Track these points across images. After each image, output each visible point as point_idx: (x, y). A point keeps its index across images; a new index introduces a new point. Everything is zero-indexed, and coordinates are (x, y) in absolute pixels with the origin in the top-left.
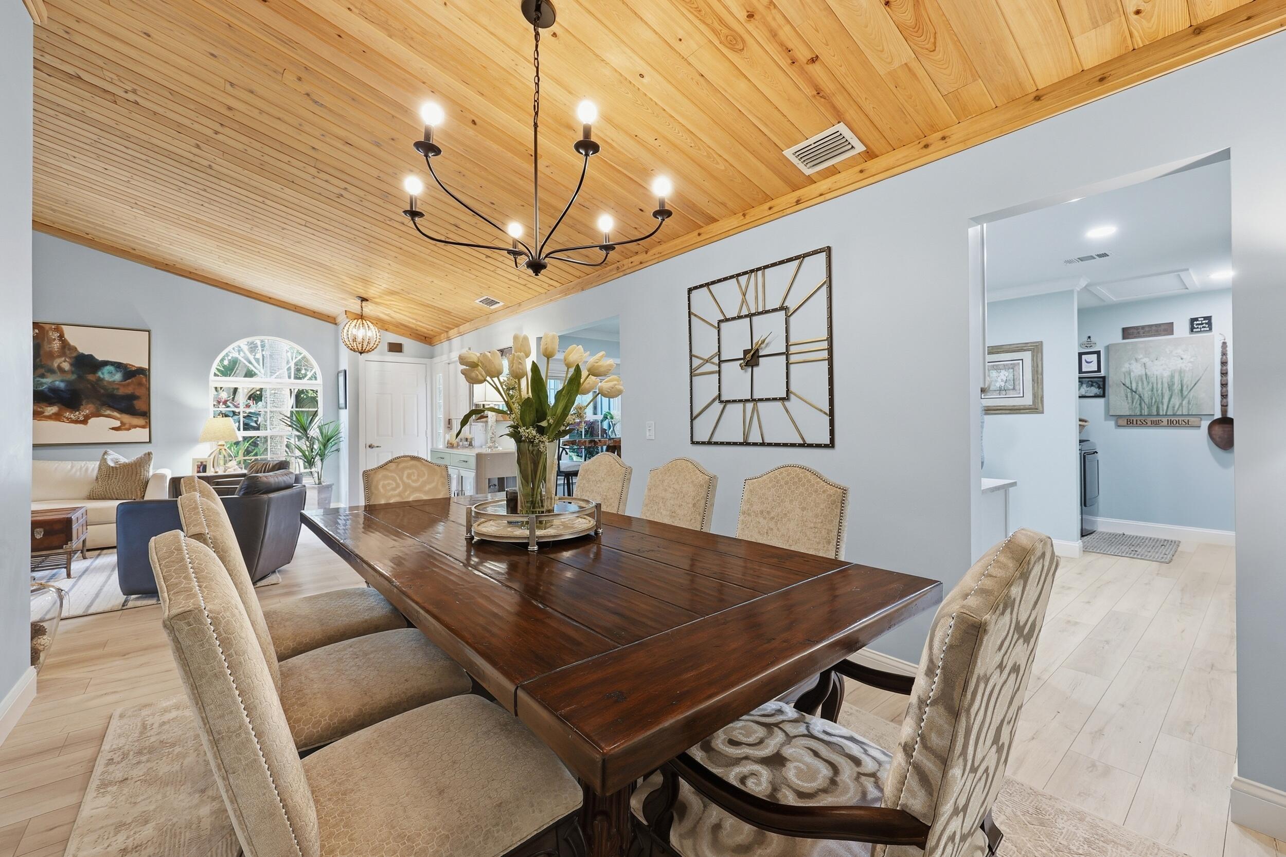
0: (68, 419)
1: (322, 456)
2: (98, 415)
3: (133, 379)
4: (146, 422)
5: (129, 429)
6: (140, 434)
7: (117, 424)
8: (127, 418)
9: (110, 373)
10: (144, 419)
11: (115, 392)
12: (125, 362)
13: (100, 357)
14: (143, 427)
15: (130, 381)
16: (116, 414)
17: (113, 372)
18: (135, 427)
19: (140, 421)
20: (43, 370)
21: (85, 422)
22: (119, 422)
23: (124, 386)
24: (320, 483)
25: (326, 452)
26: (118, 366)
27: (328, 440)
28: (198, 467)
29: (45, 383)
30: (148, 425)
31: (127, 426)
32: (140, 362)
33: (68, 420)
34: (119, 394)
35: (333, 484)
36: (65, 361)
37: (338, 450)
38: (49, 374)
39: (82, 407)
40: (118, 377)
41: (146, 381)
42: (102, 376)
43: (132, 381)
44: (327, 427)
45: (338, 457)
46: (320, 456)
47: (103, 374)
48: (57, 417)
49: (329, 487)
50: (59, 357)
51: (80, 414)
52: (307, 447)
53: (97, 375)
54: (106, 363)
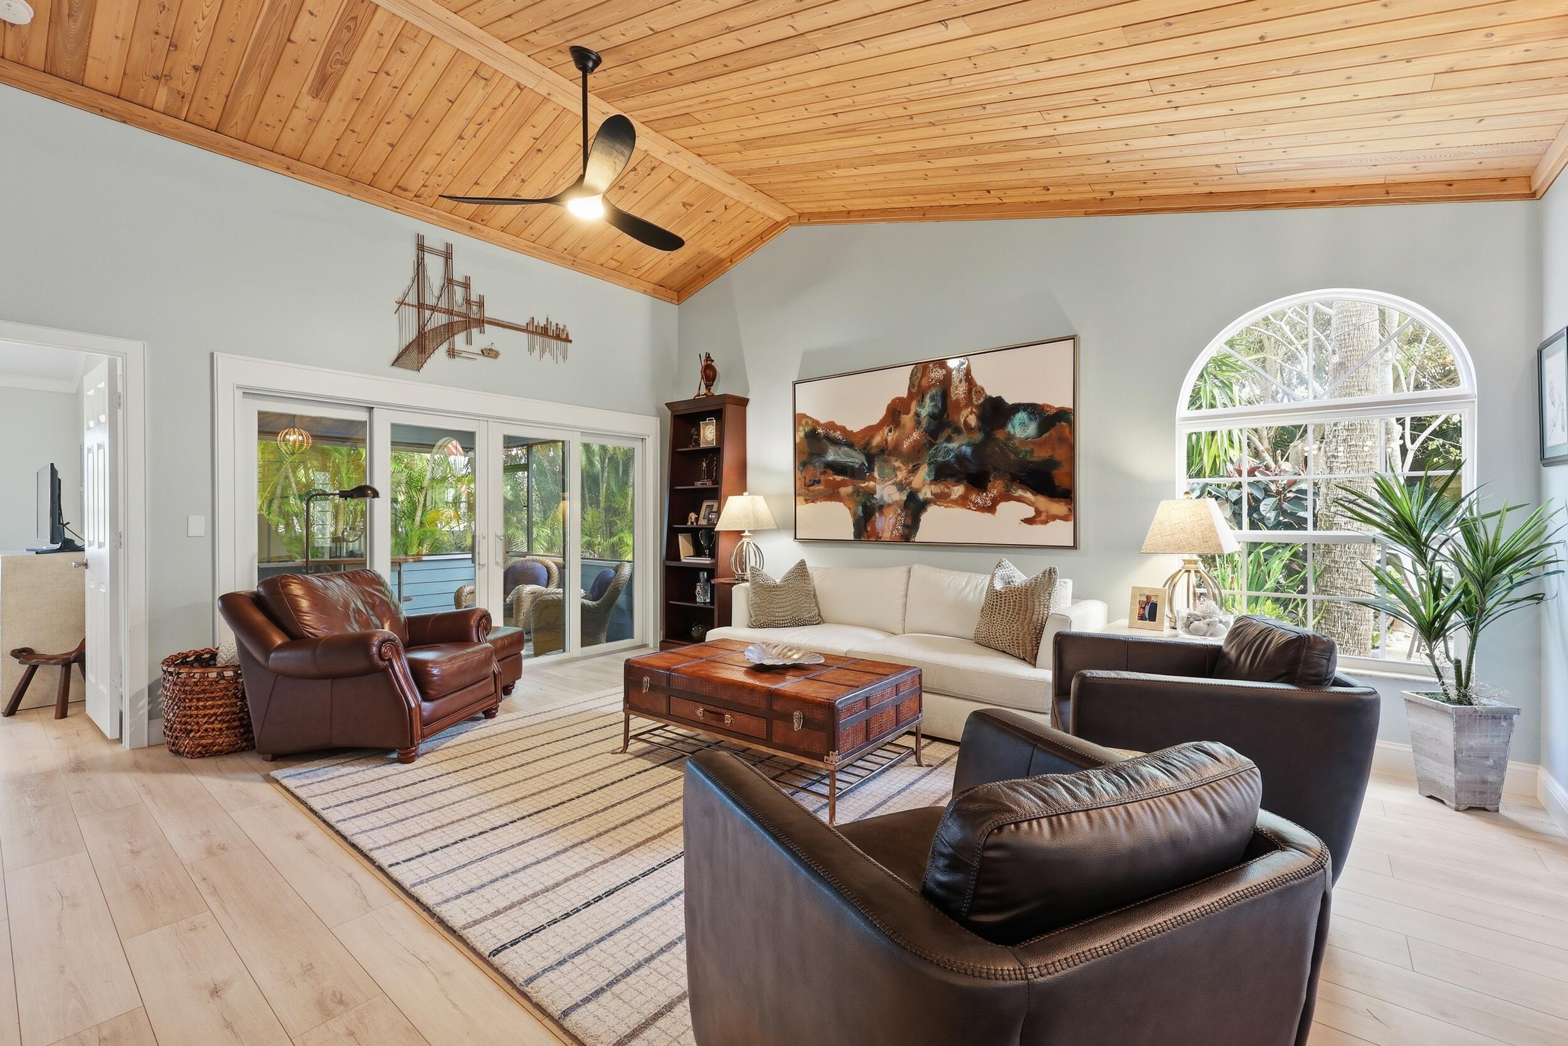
0: (975, 504)
1: (1475, 618)
2: (1007, 497)
3: (1052, 431)
4: (1070, 510)
5: (1045, 522)
6: (1058, 532)
7: (1030, 512)
8: (1042, 502)
9: (1023, 424)
10: (1067, 504)
11: (1029, 458)
12: (1040, 402)
13: (1010, 400)
14: (1065, 518)
15: (1047, 435)
16: (1029, 495)
17: (1026, 422)
18: (1054, 518)
19: (1059, 508)
20: (950, 431)
21: (991, 509)
22: (1032, 509)
23: (1041, 445)
24: (1464, 699)
25: (1489, 604)
26: (1033, 410)
27: (1499, 567)
28: (1141, 607)
29: (951, 450)
30: (1071, 515)
31: (1043, 517)
32: (1059, 399)
33: (974, 506)
34: (1034, 459)
35: (1518, 711)
36: (971, 413)
37: (1538, 598)
38: (955, 436)
39: (989, 485)
40: (1032, 429)
41: (1070, 432)
42: (1012, 432)
43: (1051, 434)
44: (1491, 524)
45: (1538, 621)
46: (1467, 612)
47: (1013, 427)
48: (963, 502)
49: (1500, 717)
50: (966, 406)
51: (987, 496)
52: (1420, 581)
53: (1007, 430)
54: (1017, 408)
